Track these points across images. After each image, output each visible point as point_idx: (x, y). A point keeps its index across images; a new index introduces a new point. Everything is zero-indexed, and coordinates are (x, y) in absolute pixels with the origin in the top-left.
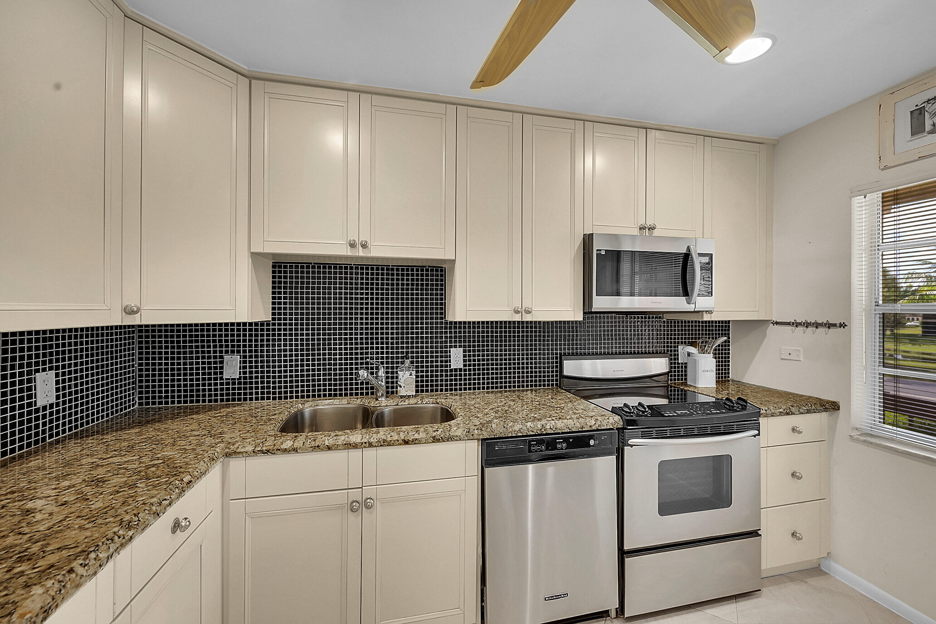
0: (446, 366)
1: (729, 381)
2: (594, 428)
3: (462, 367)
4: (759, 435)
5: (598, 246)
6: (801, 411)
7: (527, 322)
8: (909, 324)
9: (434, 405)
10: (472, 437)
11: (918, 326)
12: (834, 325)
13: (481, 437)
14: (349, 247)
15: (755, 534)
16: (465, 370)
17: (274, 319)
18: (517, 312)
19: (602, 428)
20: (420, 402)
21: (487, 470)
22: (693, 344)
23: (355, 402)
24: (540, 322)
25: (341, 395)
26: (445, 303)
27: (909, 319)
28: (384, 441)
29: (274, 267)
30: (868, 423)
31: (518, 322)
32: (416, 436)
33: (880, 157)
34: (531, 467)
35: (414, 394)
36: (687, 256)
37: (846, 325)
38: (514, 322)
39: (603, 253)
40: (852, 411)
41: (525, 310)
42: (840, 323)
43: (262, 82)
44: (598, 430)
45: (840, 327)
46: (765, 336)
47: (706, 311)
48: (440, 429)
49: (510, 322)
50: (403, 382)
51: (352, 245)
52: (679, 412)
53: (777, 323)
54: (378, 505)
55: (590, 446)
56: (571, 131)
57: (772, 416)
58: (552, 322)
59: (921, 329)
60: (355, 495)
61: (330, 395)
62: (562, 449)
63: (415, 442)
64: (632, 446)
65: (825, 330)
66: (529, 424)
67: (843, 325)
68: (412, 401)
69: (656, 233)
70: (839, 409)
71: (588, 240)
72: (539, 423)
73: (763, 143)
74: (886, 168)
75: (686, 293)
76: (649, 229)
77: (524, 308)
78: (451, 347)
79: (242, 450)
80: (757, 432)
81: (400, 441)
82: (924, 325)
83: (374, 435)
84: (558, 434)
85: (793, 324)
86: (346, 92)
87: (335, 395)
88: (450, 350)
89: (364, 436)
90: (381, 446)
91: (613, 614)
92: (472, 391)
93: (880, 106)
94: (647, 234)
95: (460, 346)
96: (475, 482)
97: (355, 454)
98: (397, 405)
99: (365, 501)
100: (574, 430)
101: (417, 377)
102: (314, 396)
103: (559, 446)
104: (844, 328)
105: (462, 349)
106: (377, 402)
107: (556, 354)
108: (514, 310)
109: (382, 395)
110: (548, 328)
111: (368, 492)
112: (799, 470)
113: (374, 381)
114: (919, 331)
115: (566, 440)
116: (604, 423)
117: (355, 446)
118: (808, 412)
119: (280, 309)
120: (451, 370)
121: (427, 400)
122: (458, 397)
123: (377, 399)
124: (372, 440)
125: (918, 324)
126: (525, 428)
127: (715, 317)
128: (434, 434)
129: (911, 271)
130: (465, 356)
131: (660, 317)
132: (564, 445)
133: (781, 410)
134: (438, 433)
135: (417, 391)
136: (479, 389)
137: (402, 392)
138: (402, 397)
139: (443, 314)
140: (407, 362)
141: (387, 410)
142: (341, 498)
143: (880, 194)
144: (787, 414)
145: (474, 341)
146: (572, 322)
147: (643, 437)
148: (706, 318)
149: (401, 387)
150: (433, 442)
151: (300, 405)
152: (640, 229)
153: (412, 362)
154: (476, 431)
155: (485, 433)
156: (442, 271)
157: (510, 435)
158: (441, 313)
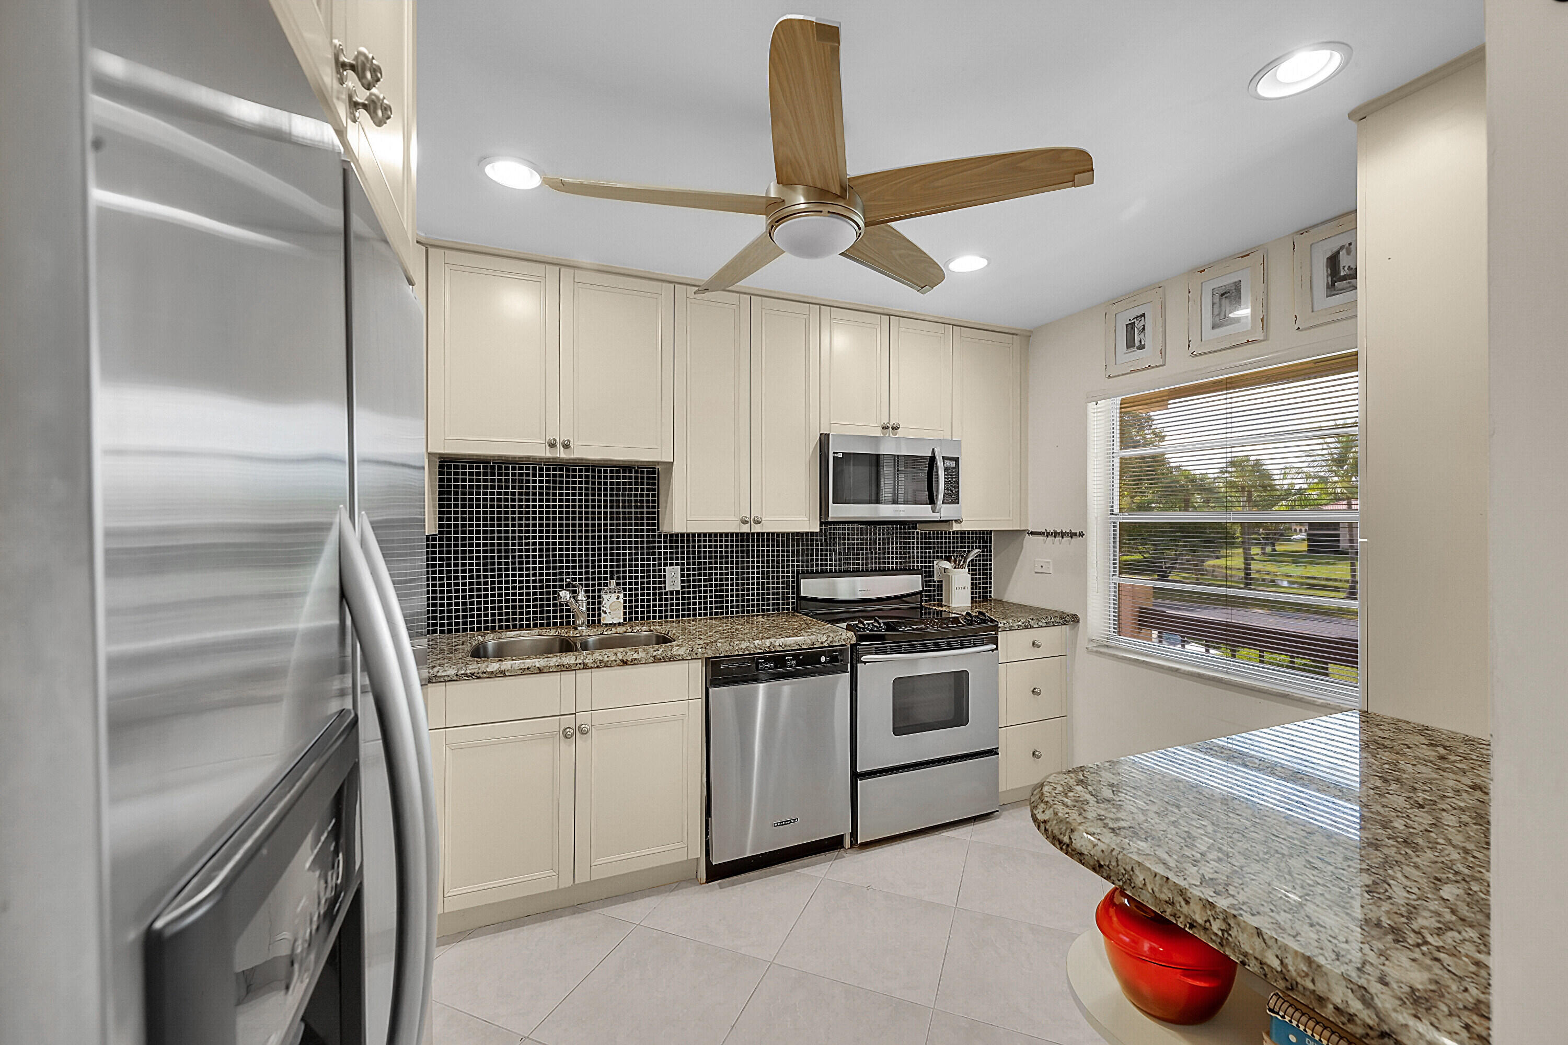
0: (660, 588)
1: (990, 600)
2: (825, 644)
3: (679, 588)
4: (997, 649)
5: (835, 448)
6: (1040, 624)
7: (758, 534)
8: (1295, 537)
9: (647, 633)
10: (695, 656)
11: (1304, 540)
12: (1075, 534)
13: (706, 656)
14: (548, 447)
15: (993, 752)
16: (683, 593)
17: (441, 532)
18: (744, 522)
19: (834, 644)
20: (630, 630)
21: (711, 690)
22: (948, 559)
23: (548, 634)
24: (773, 534)
25: (528, 626)
26: (658, 511)
27: (1295, 530)
28: (601, 661)
29: (441, 467)
30: (1105, 634)
31: (748, 534)
32: (635, 656)
33: (1106, 366)
34: (761, 686)
35: (622, 621)
36: (932, 459)
37: (1084, 534)
38: (742, 534)
39: (840, 456)
40: (1088, 622)
41: (754, 520)
42: (1080, 533)
43: (442, 251)
44: (829, 646)
46: (1022, 548)
47: (956, 521)
48: (661, 651)
49: (737, 534)
50: (608, 607)
51: (552, 445)
52: (914, 627)
53: (1032, 533)
54: (593, 732)
55: (820, 663)
56: (805, 317)
57: (1010, 630)
58: (788, 534)
59: (1306, 543)
60: (568, 721)
61: (515, 626)
62: (791, 666)
63: (635, 662)
64: (865, 663)
66: (756, 642)
67: (1081, 536)
68: (621, 629)
69: (900, 433)
70: (1078, 622)
71: (824, 440)
72: (768, 640)
73: (1017, 335)
74: (1110, 377)
75: (932, 501)
76: (893, 429)
77: (752, 518)
78: (666, 565)
79: (443, 674)
80: (994, 646)
81: (618, 662)
82: (1311, 539)
83: (589, 656)
84: (788, 651)
85: (1044, 533)
86: (544, 266)
87: (521, 626)
88: (664, 569)
89: (578, 657)
90: (598, 667)
91: (847, 842)
92: (692, 618)
93: (1106, 314)
94: (891, 435)
95: (677, 564)
96: (699, 705)
97: (568, 677)
98: (602, 634)
99: (579, 727)
100: (804, 647)
101: (625, 602)
102: (493, 628)
103: (789, 663)
105: (679, 567)
106: (577, 631)
107: (793, 572)
108: (742, 520)
109: (583, 623)
110: (783, 541)
111: (582, 718)
112: (1040, 686)
113: (574, 605)
114: (1304, 547)
115: (795, 657)
116: (836, 639)
117: (569, 668)
118: (1047, 625)
119: (449, 519)
120: (666, 594)
121: (638, 628)
122: (675, 624)
123: (576, 629)
124: (587, 661)
125: (1304, 537)
126: (752, 646)
127: (965, 527)
128: (655, 653)
129: (1288, 466)
130: (682, 576)
131: (913, 528)
132: (794, 663)
133: (1020, 623)
134: (659, 652)
135: (625, 619)
136: (700, 615)
137: (606, 619)
138: (606, 625)
139: (656, 525)
140: (614, 582)
141: (591, 639)
142: (554, 725)
143: (1118, 401)
144: (1026, 627)
145: (694, 558)
146: (807, 533)
147: (877, 653)
148: (956, 527)
149: (605, 613)
150: (654, 662)
151: (480, 637)
152: (883, 428)
153: (618, 584)
154: (700, 650)
155: (709, 652)
156: (654, 473)
157: (736, 653)
158: (654, 524)
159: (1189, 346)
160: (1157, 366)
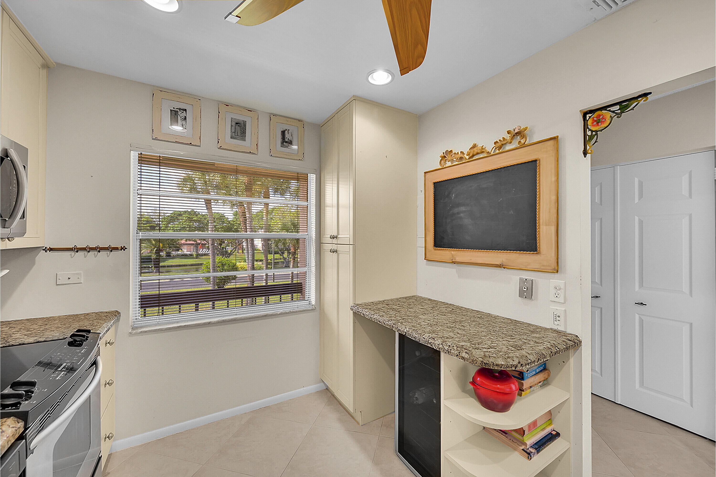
12: (116, 249)
33: (153, 130)
37: (126, 248)
40: (130, 313)
42: (121, 247)
45: (121, 250)
46: (34, 264)
53: (50, 249)
65: (107, 253)
67: (123, 248)
74: (156, 139)
85: (74, 249)
93: (153, 95)
104: (124, 250)
159: (218, 142)
160: (196, 146)
